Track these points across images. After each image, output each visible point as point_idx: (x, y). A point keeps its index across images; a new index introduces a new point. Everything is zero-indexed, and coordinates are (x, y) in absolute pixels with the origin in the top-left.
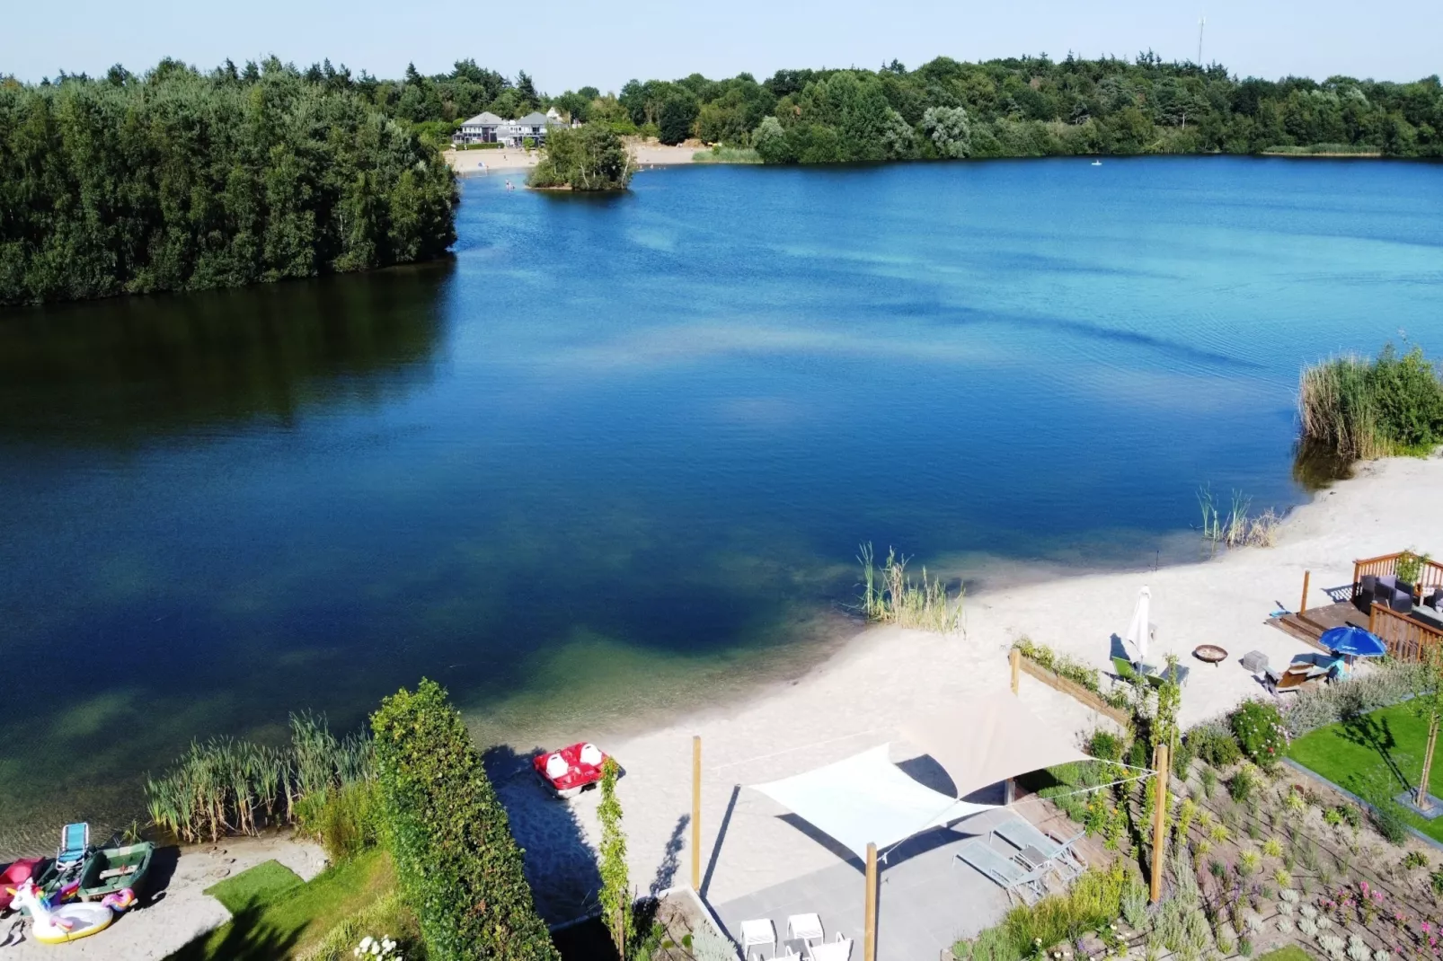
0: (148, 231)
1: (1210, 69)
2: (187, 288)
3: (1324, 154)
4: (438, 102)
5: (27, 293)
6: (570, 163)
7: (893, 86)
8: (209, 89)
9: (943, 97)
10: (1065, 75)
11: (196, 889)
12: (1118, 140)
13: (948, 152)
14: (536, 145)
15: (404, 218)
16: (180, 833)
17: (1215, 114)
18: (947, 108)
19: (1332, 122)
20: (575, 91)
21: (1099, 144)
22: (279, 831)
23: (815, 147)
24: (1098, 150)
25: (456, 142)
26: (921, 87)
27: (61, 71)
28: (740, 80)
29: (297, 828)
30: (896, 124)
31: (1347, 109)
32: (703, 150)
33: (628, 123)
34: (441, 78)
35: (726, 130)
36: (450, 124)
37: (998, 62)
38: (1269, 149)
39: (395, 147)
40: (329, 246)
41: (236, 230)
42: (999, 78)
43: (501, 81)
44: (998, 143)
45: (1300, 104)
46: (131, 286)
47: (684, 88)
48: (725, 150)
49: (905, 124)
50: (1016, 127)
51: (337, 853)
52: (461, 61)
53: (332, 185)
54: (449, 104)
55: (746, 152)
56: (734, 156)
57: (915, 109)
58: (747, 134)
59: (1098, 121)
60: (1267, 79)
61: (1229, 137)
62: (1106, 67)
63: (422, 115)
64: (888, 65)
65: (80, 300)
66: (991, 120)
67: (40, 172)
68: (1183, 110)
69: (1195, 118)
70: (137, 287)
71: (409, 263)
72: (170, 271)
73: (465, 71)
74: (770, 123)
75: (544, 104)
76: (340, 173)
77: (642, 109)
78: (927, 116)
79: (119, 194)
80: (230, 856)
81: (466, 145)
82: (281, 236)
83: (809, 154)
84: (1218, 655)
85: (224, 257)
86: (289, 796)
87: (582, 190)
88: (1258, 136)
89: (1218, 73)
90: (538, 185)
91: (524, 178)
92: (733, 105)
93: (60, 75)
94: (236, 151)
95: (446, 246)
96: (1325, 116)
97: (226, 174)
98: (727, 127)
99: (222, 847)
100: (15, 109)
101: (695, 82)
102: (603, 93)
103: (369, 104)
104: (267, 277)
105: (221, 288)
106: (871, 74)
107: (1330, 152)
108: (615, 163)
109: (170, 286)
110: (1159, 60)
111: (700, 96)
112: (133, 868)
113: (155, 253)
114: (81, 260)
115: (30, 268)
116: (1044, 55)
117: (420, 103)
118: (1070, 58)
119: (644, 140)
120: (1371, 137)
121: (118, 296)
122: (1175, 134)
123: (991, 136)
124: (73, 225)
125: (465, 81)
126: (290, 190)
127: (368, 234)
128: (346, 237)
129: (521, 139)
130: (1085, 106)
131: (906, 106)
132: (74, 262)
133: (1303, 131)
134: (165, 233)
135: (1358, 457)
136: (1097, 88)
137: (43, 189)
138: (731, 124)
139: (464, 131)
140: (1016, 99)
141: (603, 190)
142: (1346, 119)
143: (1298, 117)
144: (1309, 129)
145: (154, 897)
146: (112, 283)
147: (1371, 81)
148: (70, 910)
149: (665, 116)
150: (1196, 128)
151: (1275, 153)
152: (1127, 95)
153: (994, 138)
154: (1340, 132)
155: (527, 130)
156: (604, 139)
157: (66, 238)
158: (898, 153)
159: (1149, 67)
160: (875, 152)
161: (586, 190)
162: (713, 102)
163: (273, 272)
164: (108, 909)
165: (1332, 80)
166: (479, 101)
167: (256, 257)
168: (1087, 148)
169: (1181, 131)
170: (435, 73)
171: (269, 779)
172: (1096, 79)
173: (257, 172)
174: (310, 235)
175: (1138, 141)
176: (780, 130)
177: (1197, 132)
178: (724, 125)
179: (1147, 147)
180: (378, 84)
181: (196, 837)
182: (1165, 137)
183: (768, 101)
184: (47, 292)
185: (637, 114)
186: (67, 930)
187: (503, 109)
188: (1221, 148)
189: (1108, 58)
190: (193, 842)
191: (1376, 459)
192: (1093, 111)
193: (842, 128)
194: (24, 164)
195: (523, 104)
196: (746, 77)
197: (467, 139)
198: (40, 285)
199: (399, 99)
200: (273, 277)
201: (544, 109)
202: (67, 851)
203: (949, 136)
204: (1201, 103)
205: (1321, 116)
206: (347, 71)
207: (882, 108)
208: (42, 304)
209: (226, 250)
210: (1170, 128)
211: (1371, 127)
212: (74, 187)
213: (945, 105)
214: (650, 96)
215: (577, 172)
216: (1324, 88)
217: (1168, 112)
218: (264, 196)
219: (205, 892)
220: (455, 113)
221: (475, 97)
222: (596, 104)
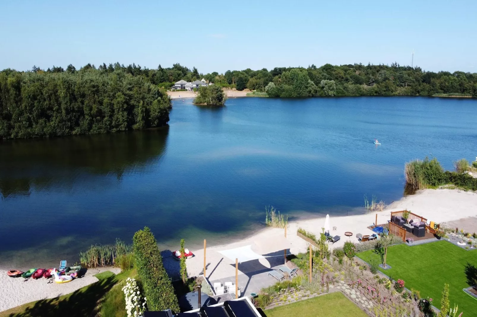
0: (79, 116)
1: (416, 68)
2: (90, 133)
3: (453, 96)
4: (167, 76)
5: (45, 134)
6: (207, 97)
7: (311, 73)
8: (98, 75)
9: (327, 77)
10: (368, 70)
11: (91, 275)
12: (385, 91)
13: (328, 94)
14: (197, 90)
15: (154, 114)
16: (87, 265)
17: (417, 83)
18: (328, 81)
19: (455, 86)
20: (211, 74)
21: (378, 92)
22: (110, 266)
23: (285, 92)
24: (377, 94)
25: (173, 89)
26: (320, 73)
27: (54, 66)
28: (262, 71)
29: (115, 265)
30: (312, 85)
31: (460, 82)
32: (250, 92)
33: (227, 84)
34: (169, 69)
35: (257, 87)
36: (171, 83)
37: (346, 65)
38: (434, 94)
39: (152, 93)
40: (131, 121)
41: (104, 117)
42: (346, 71)
43: (187, 70)
44: (345, 91)
45: (445, 80)
46: (74, 132)
47: (244, 73)
48: (257, 92)
49: (315, 85)
50: (351, 86)
51: (124, 269)
52: (175, 64)
53: (133, 104)
54: (171, 77)
55: (263, 93)
56: (259, 95)
57: (318, 80)
58: (264, 87)
59: (378, 85)
60: (434, 72)
61: (422, 90)
62: (381, 68)
63: (163, 80)
64: (311, 66)
65: (59, 136)
66: (343, 84)
67: (50, 100)
68: (406, 81)
69: (410, 84)
70: (75, 133)
71: (155, 127)
72: (85, 128)
73: (176, 67)
74: (271, 84)
75: (201, 77)
76: (135, 100)
77: (231, 79)
78: (322, 82)
79: (71, 106)
80: (99, 270)
81: (176, 90)
82: (117, 118)
83: (283, 94)
84: (350, 234)
85: (101, 124)
86: (113, 258)
87: (210, 105)
88: (431, 90)
89: (418, 70)
90: (197, 103)
91: (193, 100)
92: (260, 79)
93: (53, 67)
94: (106, 94)
95: (166, 122)
96: (453, 84)
97: (103, 100)
98: (257, 85)
99: (97, 268)
100: (44, 82)
101: (248, 71)
102: (220, 74)
103: (146, 77)
104: (113, 130)
105: (99, 134)
106: (304, 69)
107: (455, 96)
108: (221, 97)
109: (85, 133)
110: (399, 65)
111: (250, 75)
112: (77, 270)
113: (81, 123)
114: (60, 125)
115: (46, 127)
116: (361, 64)
117: (162, 77)
118: (369, 65)
119: (231, 89)
120: (468, 91)
121: (70, 135)
122: (403, 89)
123: (343, 89)
124: (58, 115)
125: (176, 70)
126: (121, 105)
127: (143, 118)
128: (137, 119)
129: (193, 88)
130: (374, 80)
131: (315, 79)
132: (58, 125)
133: (446, 89)
134: (84, 117)
135: (418, 189)
136: (378, 75)
137: (51, 105)
138: (259, 84)
139: (175, 86)
140: (351, 78)
141: (216, 105)
142: (460, 85)
143: (444, 84)
144: (448, 88)
145: (82, 276)
146: (68, 131)
147: (469, 73)
148: (63, 277)
149: (238, 81)
150: (411, 87)
151: (436, 96)
152: (388, 77)
153: (344, 90)
154: (458, 89)
155: (195, 86)
156: (217, 90)
157: (56, 118)
158: (312, 94)
159: (395, 68)
160: (305, 94)
161: (211, 105)
162: (253, 77)
163: (115, 129)
164: (71, 277)
165: (456, 73)
166: (180, 76)
167: (110, 124)
168: (374, 93)
169: (405, 88)
170: (167, 67)
171: (109, 254)
172: (378, 71)
173: (112, 100)
174: (126, 119)
175: (391, 91)
176: (274, 86)
177: (411, 88)
178: (257, 84)
179: (394, 93)
180: (149, 71)
181: (91, 266)
182: (400, 90)
183: (270, 78)
184: (50, 134)
185: (229, 81)
186: (62, 280)
187: (188, 79)
188: (419, 94)
189: (382, 64)
190: (90, 267)
191: (423, 189)
192: (376, 81)
193: (294, 86)
194: (46, 97)
195: (194, 77)
196: (265, 70)
197: (176, 88)
198: (48, 132)
199: (155, 75)
200: (115, 131)
201: (201, 79)
202: (61, 267)
203: (329, 89)
204: (412, 79)
205: (452, 84)
206: (140, 67)
207: (307, 80)
208: (49, 137)
209: (101, 122)
210: (402, 87)
211: (468, 88)
212: (59, 104)
213: (328, 79)
214: (234, 75)
215: (208, 99)
216: (453, 75)
217: (401, 82)
218: (113, 107)
219: (93, 276)
220: (172, 80)
221: (179, 75)
222: (217, 78)
